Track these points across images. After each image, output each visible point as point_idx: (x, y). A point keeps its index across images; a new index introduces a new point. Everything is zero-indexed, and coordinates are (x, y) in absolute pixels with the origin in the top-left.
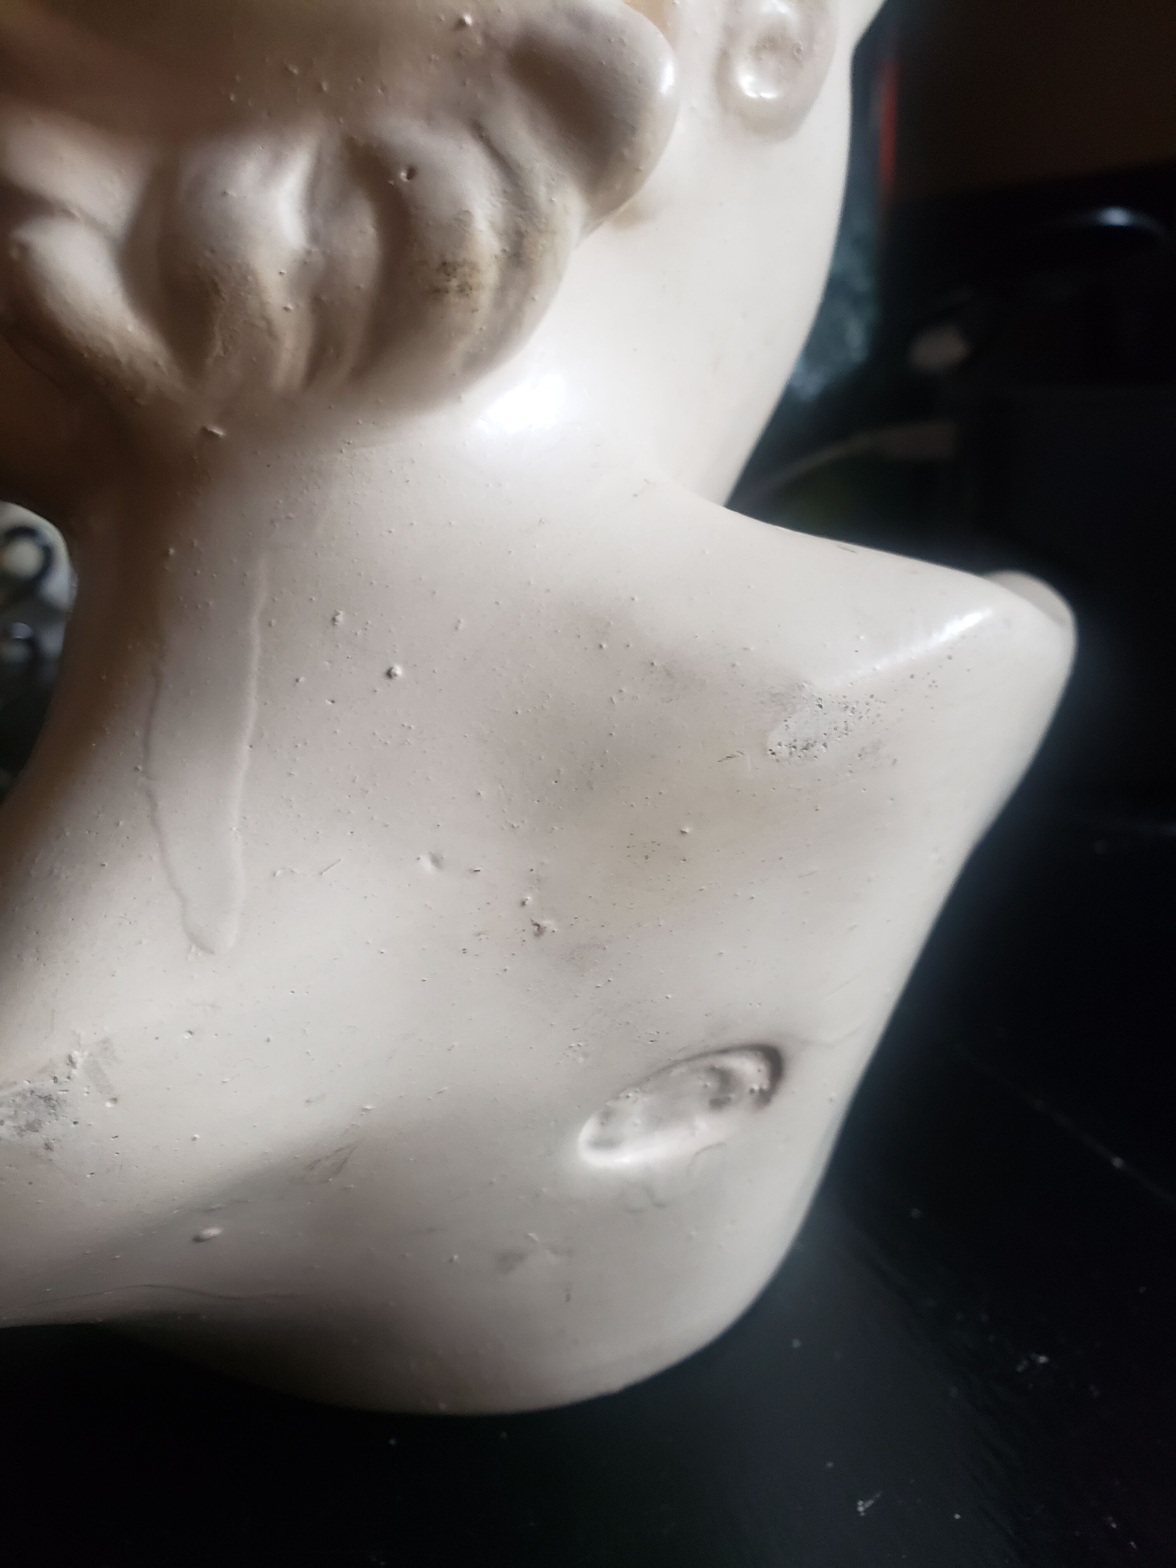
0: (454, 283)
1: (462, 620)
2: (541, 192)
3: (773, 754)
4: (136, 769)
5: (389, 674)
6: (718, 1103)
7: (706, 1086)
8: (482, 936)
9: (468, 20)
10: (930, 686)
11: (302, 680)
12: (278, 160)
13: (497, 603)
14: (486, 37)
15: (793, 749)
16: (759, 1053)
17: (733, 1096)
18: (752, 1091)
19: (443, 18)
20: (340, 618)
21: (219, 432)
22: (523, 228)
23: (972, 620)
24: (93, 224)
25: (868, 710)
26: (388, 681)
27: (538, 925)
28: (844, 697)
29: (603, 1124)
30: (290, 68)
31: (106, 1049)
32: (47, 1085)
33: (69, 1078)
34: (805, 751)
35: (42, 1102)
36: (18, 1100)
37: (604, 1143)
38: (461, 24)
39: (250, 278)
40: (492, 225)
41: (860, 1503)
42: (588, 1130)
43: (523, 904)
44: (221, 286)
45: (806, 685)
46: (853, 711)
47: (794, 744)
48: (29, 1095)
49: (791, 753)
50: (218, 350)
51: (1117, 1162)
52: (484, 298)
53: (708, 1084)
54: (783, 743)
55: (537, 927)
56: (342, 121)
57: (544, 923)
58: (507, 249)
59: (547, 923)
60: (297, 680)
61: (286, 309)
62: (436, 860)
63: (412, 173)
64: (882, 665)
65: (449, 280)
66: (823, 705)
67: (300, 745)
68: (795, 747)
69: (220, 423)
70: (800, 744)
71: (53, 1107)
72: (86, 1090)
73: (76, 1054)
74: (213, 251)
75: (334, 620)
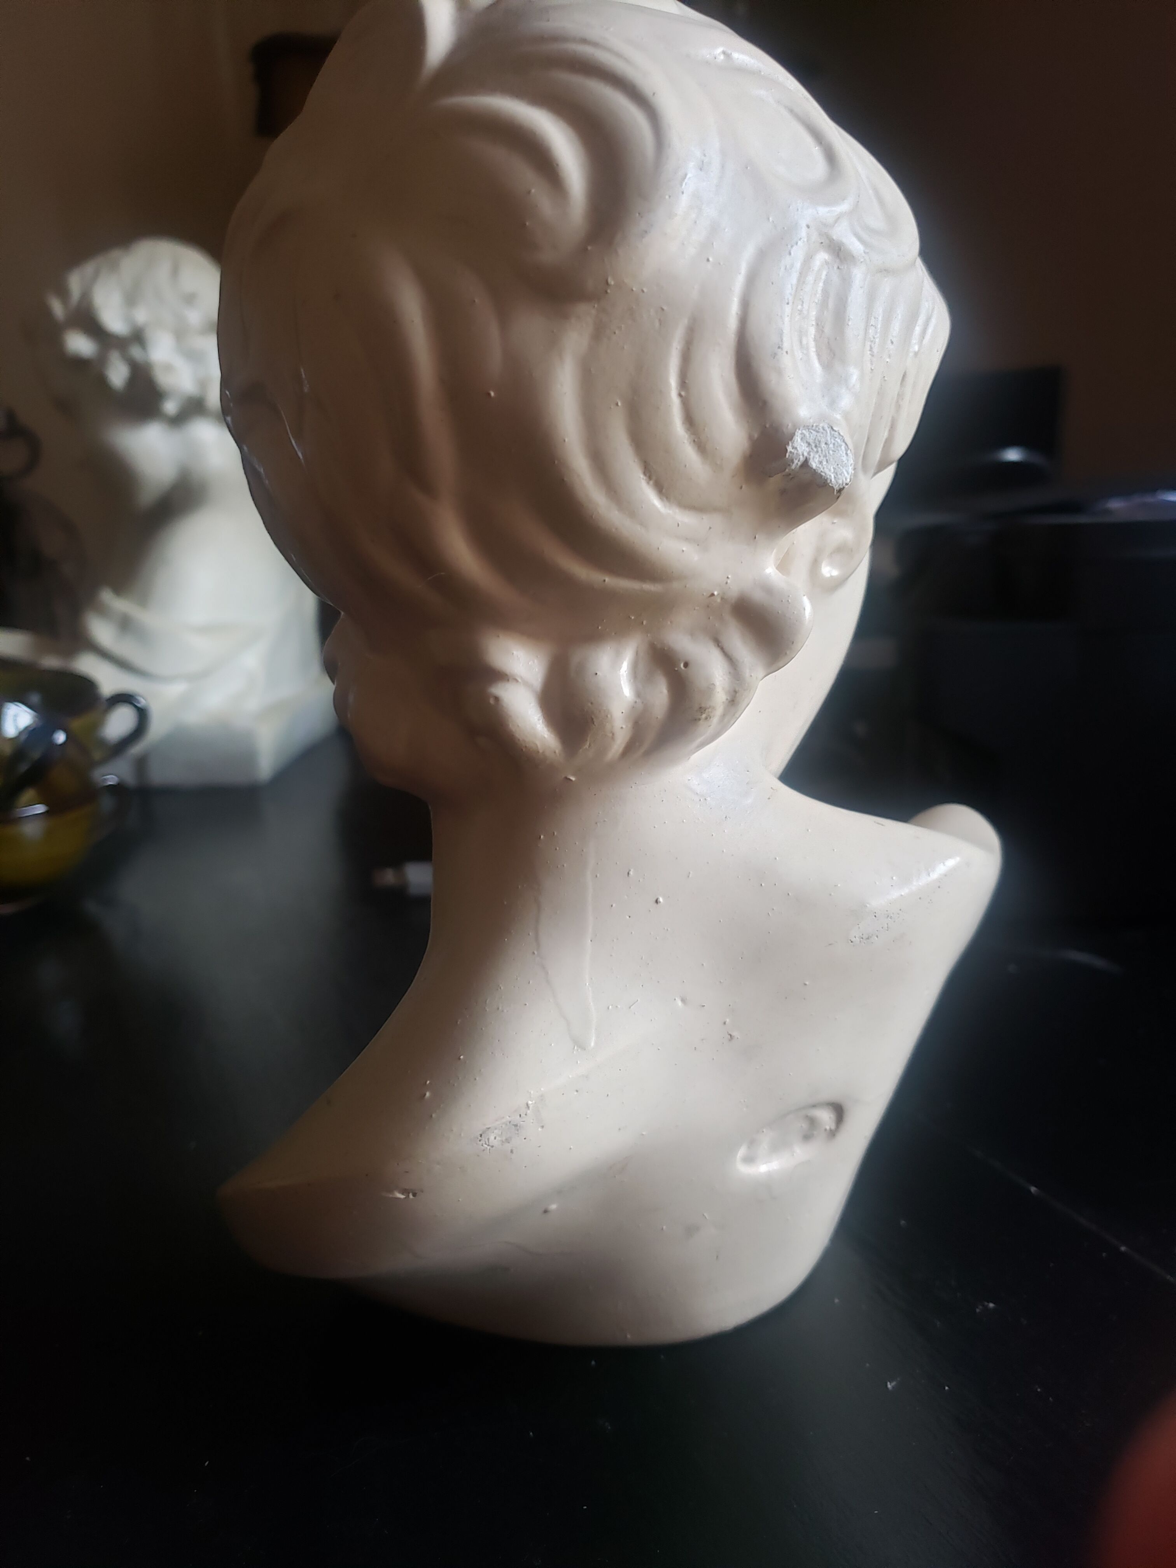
0: (704, 716)
1: (691, 872)
2: (747, 673)
3: (852, 942)
4: (534, 953)
5: (657, 901)
6: (807, 1137)
7: (802, 1127)
8: (704, 1041)
9: (716, 593)
10: (929, 903)
11: (614, 905)
12: (618, 656)
13: (708, 863)
14: (722, 599)
15: (861, 939)
16: (830, 1107)
17: (815, 1133)
18: (826, 1130)
19: (705, 594)
20: (631, 873)
21: (573, 779)
22: (737, 689)
23: (951, 863)
24: (527, 684)
25: (899, 917)
26: (655, 904)
27: (731, 1035)
28: (887, 911)
29: (749, 1147)
30: (631, 617)
31: (542, 1100)
32: (516, 1119)
33: (526, 1115)
34: (867, 940)
35: (513, 1127)
36: (504, 1126)
37: (749, 1160)
38: (713, 595)
39: (609, 716)
40: (723, 689)
41: (889, 1383)
42: (742, 1152)
43: (725, 1023)
44: (595, 720)
45: (868, 905)
46: (891, 918)
47: (862, 936)
48: (508, 1123)
49: (860, 941)
50: (587, 746)
51: (1033, 1189)
52: (715, 720)
53: (803, 1125)
54: (857, 936)
55: (729, 1036)
56: (649, 635)
57: (734, 1034)
58: (728, 698)
59: (735, 1034)
60: (612, 906)
61: (622, 728)
62: (683, 1000)
63: (686, 665)
64: (905, 891)
65: (701, 715)
66: (877, 916)
67: (615, 940)
68: (862, 938)
69: (573, 775)
70: (865, 936)
71: (518, 1130)
72: (532, 1121)
73: (530, 1102)
74: (592, 703)
75: (628, 873)
